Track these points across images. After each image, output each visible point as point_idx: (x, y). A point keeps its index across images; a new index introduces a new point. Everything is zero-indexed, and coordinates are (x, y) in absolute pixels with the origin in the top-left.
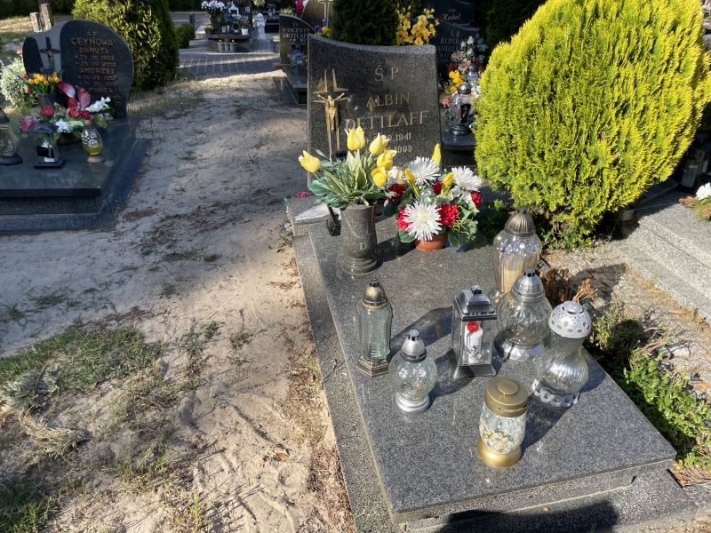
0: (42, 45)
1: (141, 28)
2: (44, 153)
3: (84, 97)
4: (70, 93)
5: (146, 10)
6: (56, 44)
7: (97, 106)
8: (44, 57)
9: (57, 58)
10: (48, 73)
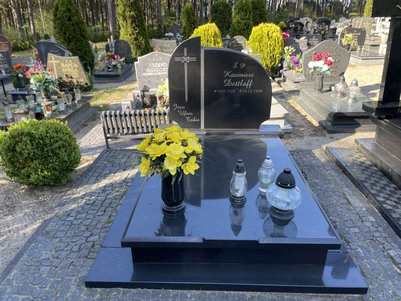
0: (110, 46)
1: (139, 42)
2: (109, 68)
3: (119, 57)
4: (116, 57)
5: (140, 37)
6: (113, 46)
7: (122, 60)
8: (110, 49)
9: (114, 49)
10: (111, 52)
